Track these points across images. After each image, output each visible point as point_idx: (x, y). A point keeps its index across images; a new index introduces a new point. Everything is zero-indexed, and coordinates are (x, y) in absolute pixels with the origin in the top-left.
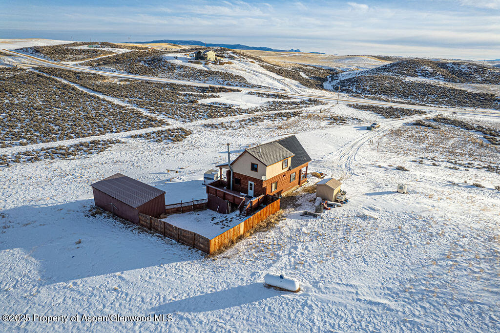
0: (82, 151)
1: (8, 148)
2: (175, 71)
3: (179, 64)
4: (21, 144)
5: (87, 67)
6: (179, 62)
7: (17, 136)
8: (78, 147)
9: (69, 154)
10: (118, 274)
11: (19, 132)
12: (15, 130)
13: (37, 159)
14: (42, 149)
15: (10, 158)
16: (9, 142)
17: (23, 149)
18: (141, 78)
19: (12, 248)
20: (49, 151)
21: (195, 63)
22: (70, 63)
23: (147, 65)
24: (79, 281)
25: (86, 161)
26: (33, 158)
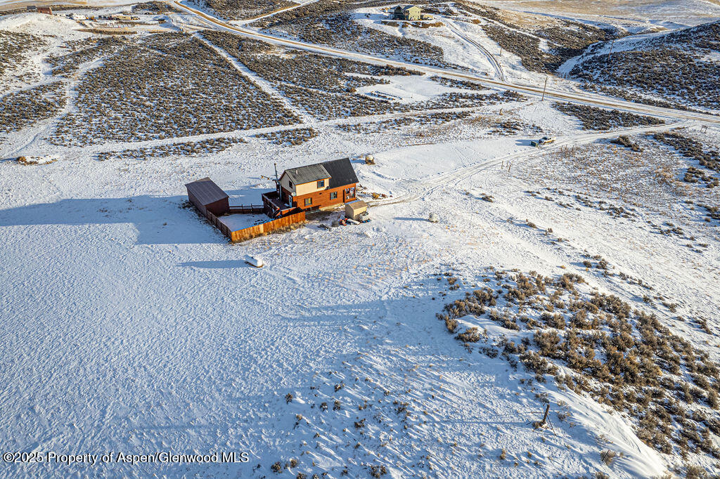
0: (205, 149)
1: (150, 141)
2: (359, 37)
3: (367, 26)
4: (160, 138)
5: (257, 29)
6: (369, 23)
7: (159, 128)
8: (203, 144)
9: (193, 151)
10: (176, 245)
11: (161, 124)
12: (159, 121)
13: (167, 154)
14: (174, 145)
15: (149, 152)
16: (151, 135)
17: (159, 143)
18: (311, 49)
19: (129, 222)
20: (179, 146)
21: (390, 24)
22: (240, 22)
23: (328, 27)
24: (154, 245)
25: (203, 160)
26: (164, 152)
